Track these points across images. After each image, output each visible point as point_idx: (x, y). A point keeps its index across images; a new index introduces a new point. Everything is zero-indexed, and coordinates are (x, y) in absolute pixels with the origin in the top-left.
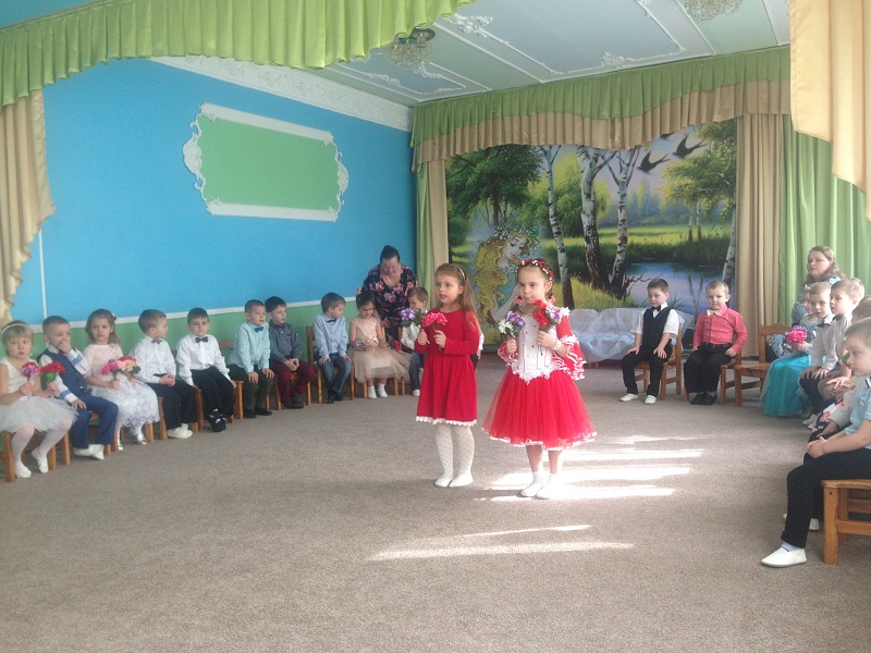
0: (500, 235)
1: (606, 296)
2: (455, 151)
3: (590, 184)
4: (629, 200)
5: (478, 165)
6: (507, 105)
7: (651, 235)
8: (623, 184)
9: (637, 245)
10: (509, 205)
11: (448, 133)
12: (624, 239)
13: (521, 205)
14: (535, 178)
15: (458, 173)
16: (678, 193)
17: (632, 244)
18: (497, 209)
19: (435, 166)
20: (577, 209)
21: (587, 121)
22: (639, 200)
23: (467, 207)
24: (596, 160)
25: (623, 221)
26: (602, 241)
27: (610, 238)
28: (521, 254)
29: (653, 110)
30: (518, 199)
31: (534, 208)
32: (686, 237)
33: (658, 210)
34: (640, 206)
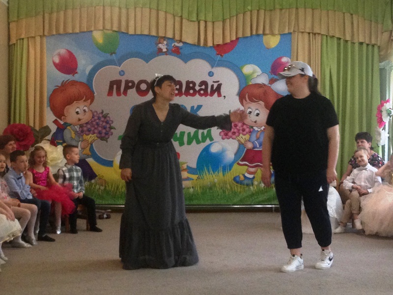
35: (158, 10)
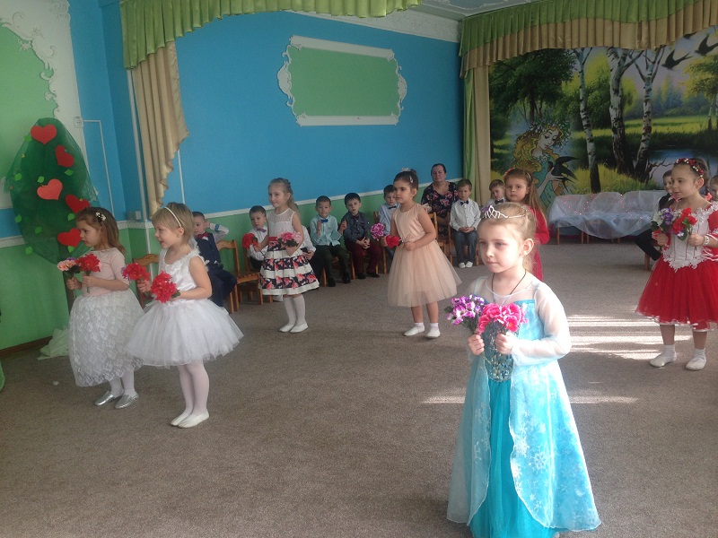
0: (536, 128)
1: (630, 179)
2: (497, 58)
3: (618, 80)
4: (653, 94)
5: (517, 69)
6: (544, 14)
7: (673, 124)
8: (648, 80)
9: (661, 134)
10: (544, 105)
11: (492, 42)
12: (648, 129)
13: (555, 102)
14: (568, 78)
15: (500, 76)
16: (700, 87)
17: (656, 133)
18: (533, 106)
19: (480, 71)
20: (606, 104)
21: (617, 25)
22: (663, 94)
23: (507, 106)
24: (624, 59)
25: (648, 113)
26: (628, 131)
27: (635, 128)
28: (554, 145)
29: (677, 12)
30: (553, 96)
31: (567, 105)
32: (705, 126)
33: (681, 102)
34: (664, 99)
35: (595, 18)
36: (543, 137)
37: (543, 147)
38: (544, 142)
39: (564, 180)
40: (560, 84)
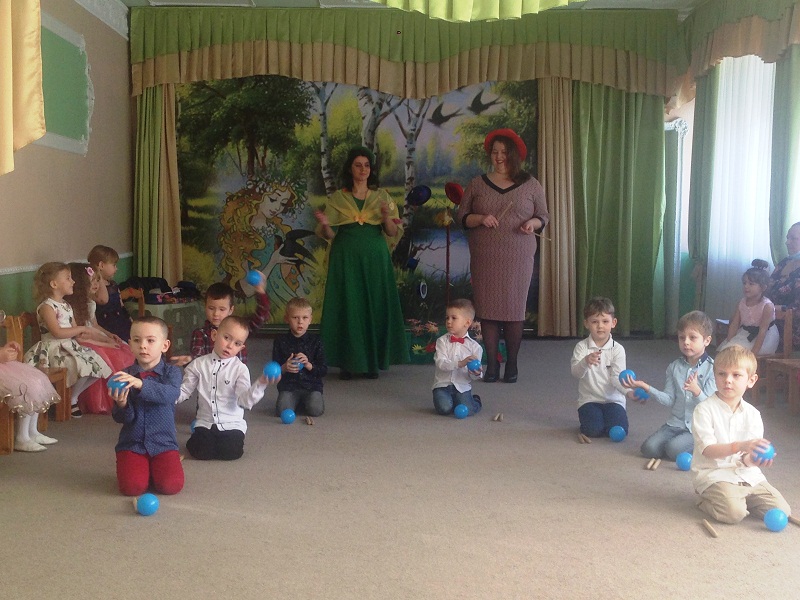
0: (256, 186)
3: (372, 132)
4: (417, 156)
5: (228, 98)
7: (442, 197)
8: (411, 137)
9: (426, 208)
10: (269, 152)
11: (191, 52)
13: (285, 153)
14: (304, 120)
15: (200, 104)
16: (472, 152)
18: (253, 154)
22: (429, 156)
23: (212, 148)
24: (380, 106)
25: (411, 179)
30: (282, 143)
31: (302, 157)
33: (450, 169)
34: (430, 163)
36: (267, 199)
37: (268, 214)
38: (269, 206)
39: (298, 263)
40: (293, 127)
